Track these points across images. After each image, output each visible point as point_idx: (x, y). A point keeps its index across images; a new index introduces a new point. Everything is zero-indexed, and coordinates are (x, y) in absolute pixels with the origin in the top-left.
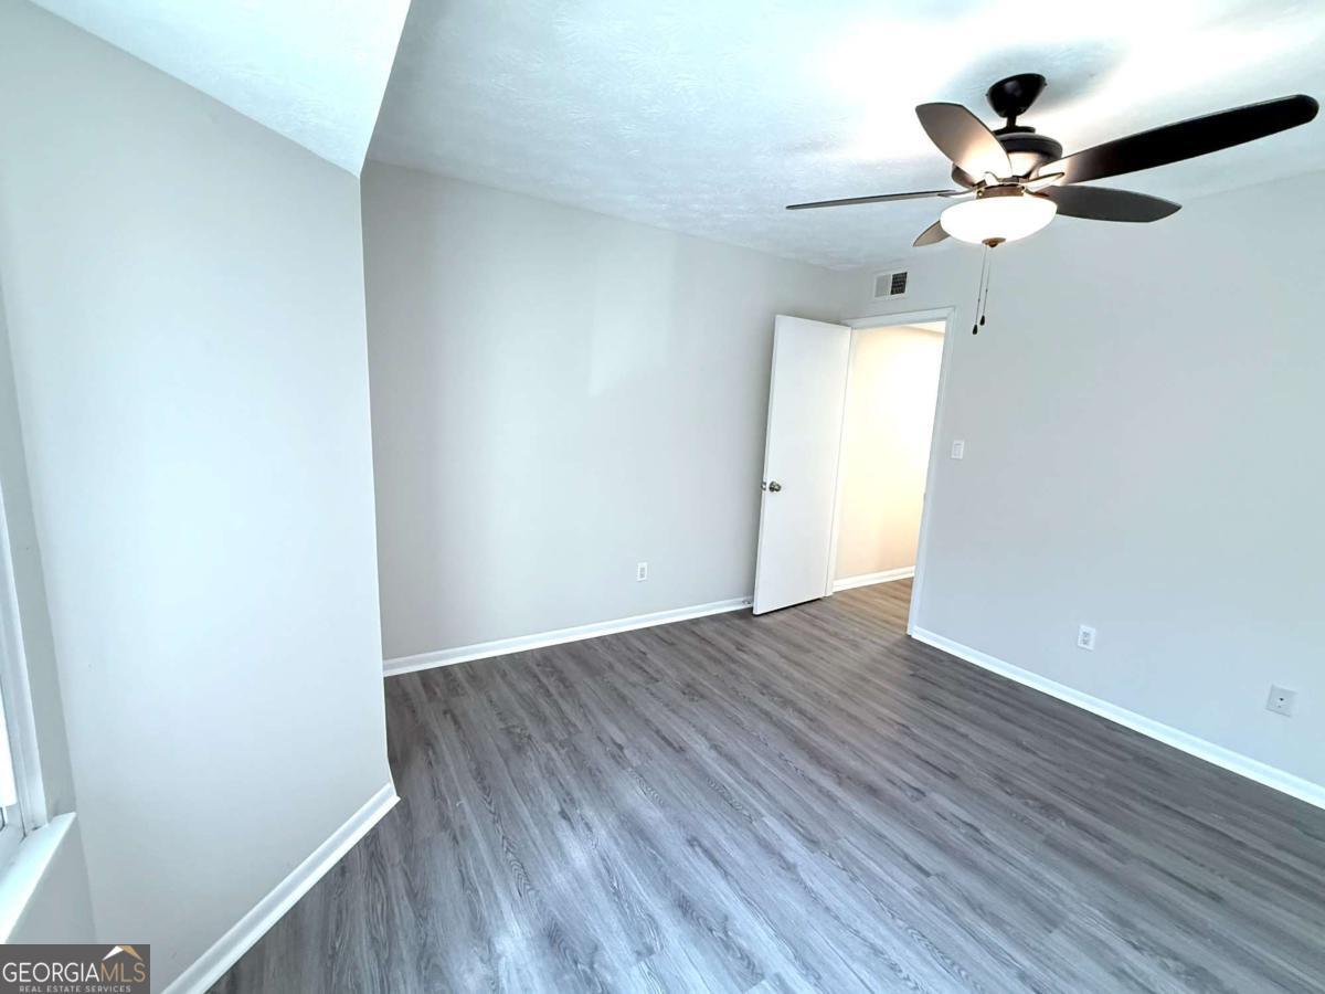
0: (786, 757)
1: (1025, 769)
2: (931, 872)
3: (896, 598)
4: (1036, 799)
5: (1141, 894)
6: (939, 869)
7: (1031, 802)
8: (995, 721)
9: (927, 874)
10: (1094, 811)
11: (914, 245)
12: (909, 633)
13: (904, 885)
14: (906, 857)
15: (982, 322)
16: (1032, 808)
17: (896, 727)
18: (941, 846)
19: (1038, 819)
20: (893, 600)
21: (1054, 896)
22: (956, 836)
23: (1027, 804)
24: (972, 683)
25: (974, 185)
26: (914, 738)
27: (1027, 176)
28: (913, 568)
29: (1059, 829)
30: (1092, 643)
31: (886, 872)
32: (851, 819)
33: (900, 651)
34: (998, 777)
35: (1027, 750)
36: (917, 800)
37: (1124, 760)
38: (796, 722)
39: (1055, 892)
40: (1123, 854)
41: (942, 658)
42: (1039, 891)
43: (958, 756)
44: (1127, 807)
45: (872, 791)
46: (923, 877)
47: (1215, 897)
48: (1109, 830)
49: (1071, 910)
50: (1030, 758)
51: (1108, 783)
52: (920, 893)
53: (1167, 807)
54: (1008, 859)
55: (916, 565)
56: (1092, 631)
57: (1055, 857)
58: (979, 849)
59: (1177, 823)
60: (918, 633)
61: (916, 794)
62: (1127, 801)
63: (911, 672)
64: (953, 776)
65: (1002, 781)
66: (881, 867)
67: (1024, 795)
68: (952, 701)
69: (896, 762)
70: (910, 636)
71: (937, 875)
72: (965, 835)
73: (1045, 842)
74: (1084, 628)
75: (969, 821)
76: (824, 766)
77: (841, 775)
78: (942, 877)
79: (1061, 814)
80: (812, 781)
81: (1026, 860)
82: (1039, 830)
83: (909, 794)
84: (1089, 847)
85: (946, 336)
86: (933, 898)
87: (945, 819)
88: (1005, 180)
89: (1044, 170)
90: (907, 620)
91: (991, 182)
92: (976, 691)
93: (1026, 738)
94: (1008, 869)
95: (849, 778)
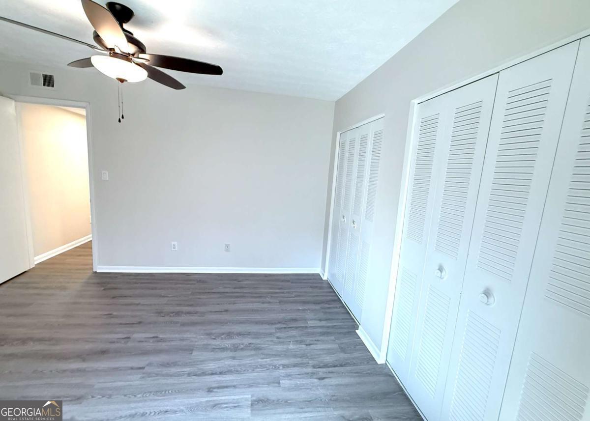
0: (40, 369)
1: (166, 304)
2: (144, 366)
3: (80, 256)
4: (173, 313)
5: (211, 322)
6: (147, 362)
7: (172, 315)
8: (148, 292)
9: (143, 368)
10: (191, 305)
11: (68, 65)
12: (94, 271)
13: (135, 380)
14: (132, 368)
15: (123, 117)
16: (173, 316)
17: (105, 317)
18: (145, 353)
19: (176, 319)
20: (79, 257)
21: (189, 341)
22: (149, 345)
23: (170, 316)
24: (134, 281)
25: (107, 48)
26: (116, 317)
27: (133, 55)
28: (91, 235)
29: (184, 318)
30: (176, 248)
31: (125, 381)
32: (96, 372)
33: (91, 281)
34: (157, 313)
35: (164, 297)
36: (128, 342)
37: (194, 284)
38: (38, 347)
39: (189, 340)
40: (203, 314)
41: (117, 275)
42: (185, 343)
43: (138, 313)
44: (199, 298)
45: (104, 352)
46: (141, 370)
47: (226, 311)
48: (198, 309)
49: (196, 342)
50: (166, 299)
51: (193, 294)
52: (143, 377)
53: (209, 292)
54: (171, 340)
55: (92, 234)
56: (176, 243)
57: (185, 328)
58: (160, 343)
59: (212, 296)
60: (100, 269)
61: (125, 340)
62: (198, 297)
63: (103, 288)
64: (140, 323)
65: (159, 313)
66: (120, 381)
67: (168, 314)
68: (127, 292)
69: (111, 333)
70: (96, 272)
71: (147, 365)
72: (153, 342)
73: (181, 325)
74: (173, 243)
75: (152, 336)
76: (69, 358)
77: (82, 356)
78: (150, 365)
79: (182, 312)
80: (64, 371)
81: (177, 336)
82: (177, 323)
83: (123, 342)
84: (194, 318)
85: (87, 117)
86: (149, 375)
87: (142, 342)
88: (123, 52)
89: (141, 56)
90: (92, 265)
91: (117, 51)
92: (137, 283)
93: (163, 293)
94: (173, 343)
95: (87, 355)
